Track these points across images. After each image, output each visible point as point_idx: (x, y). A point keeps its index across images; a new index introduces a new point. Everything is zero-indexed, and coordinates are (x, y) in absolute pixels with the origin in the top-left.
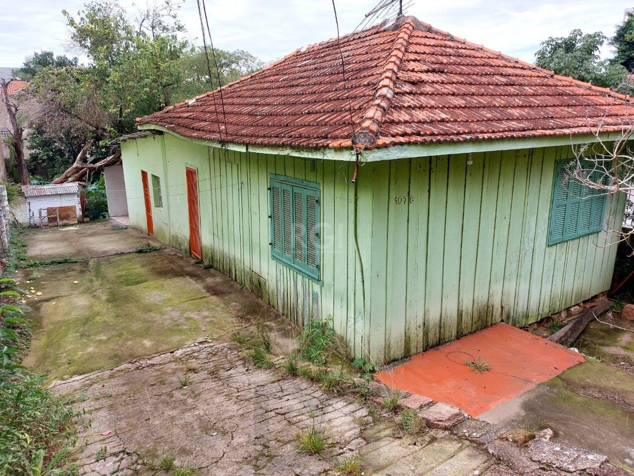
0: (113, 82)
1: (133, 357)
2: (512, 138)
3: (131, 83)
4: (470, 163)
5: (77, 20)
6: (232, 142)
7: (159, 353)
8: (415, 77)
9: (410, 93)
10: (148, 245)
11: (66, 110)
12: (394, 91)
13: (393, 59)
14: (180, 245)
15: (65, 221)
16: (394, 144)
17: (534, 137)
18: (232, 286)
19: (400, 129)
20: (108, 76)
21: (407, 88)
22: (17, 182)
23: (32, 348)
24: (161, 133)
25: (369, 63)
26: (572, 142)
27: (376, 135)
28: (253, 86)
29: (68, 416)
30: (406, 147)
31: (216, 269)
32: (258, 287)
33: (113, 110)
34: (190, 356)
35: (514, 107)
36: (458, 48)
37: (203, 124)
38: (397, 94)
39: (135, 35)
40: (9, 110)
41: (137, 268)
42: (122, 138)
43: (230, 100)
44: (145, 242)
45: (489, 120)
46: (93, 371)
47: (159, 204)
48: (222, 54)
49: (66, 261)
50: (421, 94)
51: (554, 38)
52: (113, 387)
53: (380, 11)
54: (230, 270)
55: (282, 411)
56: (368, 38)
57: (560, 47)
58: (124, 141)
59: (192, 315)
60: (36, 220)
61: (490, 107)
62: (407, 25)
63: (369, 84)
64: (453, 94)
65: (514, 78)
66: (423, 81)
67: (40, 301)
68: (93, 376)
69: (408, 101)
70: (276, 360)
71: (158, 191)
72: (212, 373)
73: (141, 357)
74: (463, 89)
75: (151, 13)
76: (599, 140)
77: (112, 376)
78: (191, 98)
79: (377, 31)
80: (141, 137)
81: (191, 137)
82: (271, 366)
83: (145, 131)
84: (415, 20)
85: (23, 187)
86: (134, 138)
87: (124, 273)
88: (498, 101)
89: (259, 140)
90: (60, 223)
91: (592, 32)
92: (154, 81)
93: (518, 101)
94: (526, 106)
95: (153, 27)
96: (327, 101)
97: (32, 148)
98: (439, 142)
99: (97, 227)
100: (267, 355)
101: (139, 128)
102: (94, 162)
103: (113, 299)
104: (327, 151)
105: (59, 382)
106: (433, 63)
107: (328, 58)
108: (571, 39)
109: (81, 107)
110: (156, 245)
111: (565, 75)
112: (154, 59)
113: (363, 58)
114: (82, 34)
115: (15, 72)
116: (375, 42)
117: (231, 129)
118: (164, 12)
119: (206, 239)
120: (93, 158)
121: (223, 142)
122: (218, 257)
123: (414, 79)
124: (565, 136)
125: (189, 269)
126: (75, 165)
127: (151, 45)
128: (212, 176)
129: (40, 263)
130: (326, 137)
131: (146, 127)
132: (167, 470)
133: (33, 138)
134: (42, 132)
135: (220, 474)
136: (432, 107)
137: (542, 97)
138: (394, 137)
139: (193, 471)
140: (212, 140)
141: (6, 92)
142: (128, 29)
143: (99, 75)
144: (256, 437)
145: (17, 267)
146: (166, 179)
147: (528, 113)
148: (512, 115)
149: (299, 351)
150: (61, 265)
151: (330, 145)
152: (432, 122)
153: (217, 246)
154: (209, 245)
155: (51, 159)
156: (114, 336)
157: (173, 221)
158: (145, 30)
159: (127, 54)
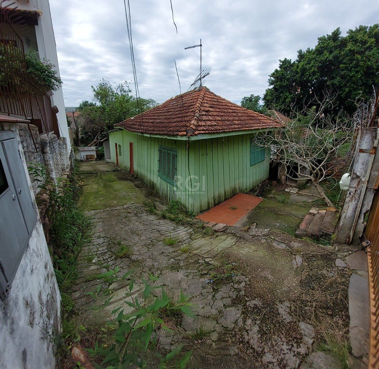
0: (107, 111)
1: (110, 206)
2: (236, 131)
3: (113, 112)
4: (224, 140)
5: (96, 89)
6: (145, 133)
7: (119, 206)
8: (207, 109)
9: (205, 115)
10: (117, 169)
11: (92, 121)
12: (199, 114)
13: (199, 102)
14: (127, 169)
15: (91, 160)
16: (200, 134)
17: (242, 130)
18: (143, 185)
19: (202, 128)
20: (106, 109)
21: (204, 113)
22: (77, 146)
23: (80, 200)
24: (122, 130)
25: (192, 103)
27: (195, 130)
28: (154, 112)
29: (89, 223)
30: (204, 135)
31: (138, 179)
32: (153, 186)
33: (107, 122)
34: (128, 208)
35: (235, 120)
36: (218, 99)
37: (136, 126)
38: (200, 115)
39: (115, 94)
40: (75, 122)
41: (113, 176)
42: (109, 131)
43: (146, 117)
44: (116, 168)
45: (228, 125)
46: (98, 209)
47: (120, 155)
48: (144, 100)
49: (91, 173)
50: (209, 115)
51: (246, 97)
52: (104, 215)
54: (143, 179)
55: (159, 230)
56: (192, 94)
57: (248, 100)
58: (110, 132)
59: (130, 194)
60: (83, 159)
61: (228, 120)
62: (203, 90)
63: (192, 111)
64: (217, 116)
65: (235, 110)
66: (209, 111)
67: (82, 185)
68: (98, 211)
69: (204, 118)
70: (157, 212)
71: (120, 150)
72: (135, 214)
73: (113, 207)
74: (220, 114)
75: (120, 86)
76: (261, 131)
77: (103, 212)
78: (132, 117)
79: (194, 91)
80: (115, 131)
81: (131, 131)
82: (156, 214)
83: (117, 129)
84: (206, 88)
85: (79, 148)
86: (113, 132)
87: (109, 178)
88: (231, 118)
89: (156, 132)
90: (90, 160)
92: (121, 111)
93: (236, 118)
94: (239, 120)
95: (121, 91)
96: (178, 118)
97: (82, 134)
98: (214, 133)
99: (101, 162)
100: (155, 210)
101: (115, 128)
102: (100, 140)
103: (105, 186)
104: (178, 136)
105: (87, 212)
106: (211, 104)
107: (179, 101)
108: (251, 97)
109: (97, 120)
110: (119, 169)
111: (251, 110)
112: (121, 103)
113: (191, 101)
114: (97, 94)
115: (77, 108)
116: (194, 95)
117: (146, 128)
118: (125, 85)
119: (135, 168)
120: (101, 138)
121: (142, 133)
122: (139, 174)
124: (251, 130)
125: (130, 178)
126: (95, 141)
127: (120, 98)
128: (138, 145)
129: (83, 173)
130: (178, 131)
131: (117, 128)
132: (119, 245)
133: (82, 131)
134: (85, 129)
135: (136, 248)
136: (211, 120)
137: (244, 117)
138: (200, 131)
139: (127, 246)
140: (138, 132)
141: (74, 116)
142: (112, 92)
143: (103, 109)
144: (149, 238)
145: (76, 174)
146: (123, 146)
147: (240, 122)
148: (235, 123)
149: (167, 210)
150: (89, 174)
151: (179, 134)
152: (211, 126)
153: (139, 171)
154: (136, 170)
155: (87, 138)
156: (105, 199)
157: (125, 161)
158: (118, 92)
159: (112, 101)
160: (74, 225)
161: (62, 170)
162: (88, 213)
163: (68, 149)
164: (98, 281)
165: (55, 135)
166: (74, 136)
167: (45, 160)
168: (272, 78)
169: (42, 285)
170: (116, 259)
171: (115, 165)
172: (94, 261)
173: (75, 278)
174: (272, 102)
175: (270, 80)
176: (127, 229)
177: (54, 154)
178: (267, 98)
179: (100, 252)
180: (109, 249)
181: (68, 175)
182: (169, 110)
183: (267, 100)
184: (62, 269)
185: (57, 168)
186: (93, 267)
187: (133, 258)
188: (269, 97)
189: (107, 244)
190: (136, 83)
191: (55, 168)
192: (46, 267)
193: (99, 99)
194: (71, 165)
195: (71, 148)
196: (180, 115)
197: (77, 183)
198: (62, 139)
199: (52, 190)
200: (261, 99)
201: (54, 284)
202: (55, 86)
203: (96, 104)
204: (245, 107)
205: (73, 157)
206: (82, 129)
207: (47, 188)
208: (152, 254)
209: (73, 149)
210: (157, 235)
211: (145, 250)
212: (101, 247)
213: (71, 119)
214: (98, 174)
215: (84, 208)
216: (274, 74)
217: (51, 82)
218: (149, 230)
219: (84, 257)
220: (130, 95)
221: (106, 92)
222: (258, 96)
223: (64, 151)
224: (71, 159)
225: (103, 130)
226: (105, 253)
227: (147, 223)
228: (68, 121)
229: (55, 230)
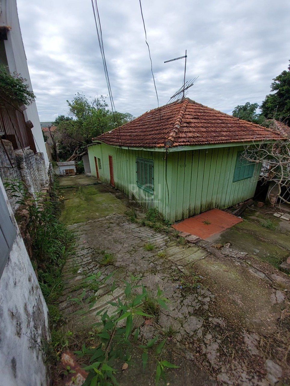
0: (84, 126)
1: (93, 218)
2: (223, 143)
3: (90, 126)
4: (207, 152)
5: (72, 104)
6: (123, 146)
7: (101, 217)
8: (188, 120)
9: (186, 127)
10: (97, 182)
11: (70, 136)
12: (180, 126)
13: (180, 114)
14: (108, 182)
15: (71, 174)
16: (180, 145)
17: (230, 143)
18: (124, 196)
19: (182, 140)
20: (83, 124)
21: (185, 125)
22: (55, 161)
24: (100, 143)
25: (171, 116)
26: (244, 145)
27: (174, 142)
28: (131, 126)
29: (73, 236)
30: (184, 146)
31: (119, 190)
33: (85, 136)
34: (111, 218)
35: (224, 132)
36: (204, 110)
37: (114, 140)
38: (182, 127)
39: (91, 108)
40: (51, 136)
41: (94, 189)
42: (87, 145)
43: (123, 131)
44: (96, 181)
45: (214, 136)
46: (80, 222)
47: (100, 168)
48: (120, 115)
49: (71, 187)
50: (190, 127)
51: (240, 105)
52: (87, 227)
53: (177, 96)
54: (124, 190)
55: (140, 237)
56: (172, 107)
57: (241, 109)
58: (89, 146)
59: (111, 205)
60: (62, 174)
61: (215, 132)
62: (186, 101)
63: (171, 124)
64: (202, 127)
65: (224, 121)
66: (191, 122)
67: (64, 200)
68: (80, 224)
69: (185, 129)
70: (138, 220)
71: (100, 164)
72: (118, 224)
73: (95, 219)
74: (206, 125)
75: (96, 100)
76: (254, 143)
77: (86, 224)
78: (110, 131)
79: (175, 103)
80: (94, 145)
81: (110, 144)
82: (137, 222)
83: (95, 143)
84: (188, 99)
85: (57, 163)
86: (92, 145)
87: (90, 191)
88: (218, 129)
89: (132, 145)
90: (70, 174)
91: (253, 104)
92: (98, 125)
93: (225, 129)
94: (228, 131)
95: (97, 105)
96: (156, 130)
97: (59, 149)
98: (196, 144)
99: (81, 176)
100: (136, 219)
101: (93, 142)
102: (79, 154)
103: (87, 200)
104: (156, 148)
105: (70, 225)
106: (195, 115)
107: (157, 114)
108: (246, 106)
109: (74, 134)
110: (100, 182)
111: (243, 120)
112: (98, 117)
113: (170, 114)
114: (73, 109)
115: (53, 123)
116: (174, 108)
117: (123, 141)
118: (101, 100)
119: (116, 180)
120: (79, 152)
121: (120, 146)
122: (120, 186)
123: (188, 121)
124: (242, 142)
125: (110, 190)
126: (73, 155)
127: (97, 112)
128: (117, 158)
129: (63, 188)
130: (155, 143)
131: (95, 141)
132: (103, 254)
133: (60, 146)
134: (62, 144)
135: (119, 256)
136: (194, 132)
137: (234, 128)
138: (180, 143)
139: (111, 254)
140: (116, 145)
141: (50, 131)
142: (89, 106)
143: (80, 123)
144: (131, 245)
145: (56, 189)
146: (102, 159)
147: (229, 134)
148: (223, 134)
149: (146, 218)
150: (70, 188)
151: (157, 146)
152: (194, 137)
153: (119, 182)
154: (116, 182)
155: (66, 153)
156: (87, 211)
157: (105, 174)
158: (95, 106)
159: (89, 116)
160: (57, 239)
161: (41, 186)
162: (70, 227)
163: (46, 164)
164: (84, 289)
165: (31, 151)
166: (52, 151)
167: (22, 175)
168: (277, 82)
169: (27, 297)
170: (100, 267)
171: (96, 179)
172: (79, 271)
173: (61, 290)
174: (272, 110)
175: (274, 85)
176: (111, 239)
177: (31, 170)
178: (266, 106)
179: (85, 263)
180: (94, 259)
181: (47, 190)
182: (145, 124)
183: (267, 108)
184: (47, 283)
185: (35, 184)
186: (79, 278)
187: (116, 265)
188: (269, 105)
189: (92, 254)
190: (111, 98)
191: (33, 184)
192: (30, 280)
193: (75, 113)
194: (50, 180)
195: (49, 163)
196: (158, 128)
197: (58, 198)
198: (39, 154)
199: (31, 205)
200: (258, 107)
201: (40, 297)
202: (28, 101)
203: (72, 118)
204: (237, 117)
205: (52, 172)
206: (59, 143)
207: (27, 204)
208: (135, 259)
209: (51, 165)
210: (138, 241)
211: (128, 255)
212: (85, 258)
213: (47, 134)
214: (79, 188)
215: (67, 222)
216: (280, 77)
217: (23, 96)
218: (131, 237)
219: (69, 269)
220: (106, 109)
221: (82, 106)
222: (256, 104)
223: (41, 166)
224: (50, 175)
225: (82, 144)
226: (90, 263)
227: (129, 232)
228: (44, 136)
229: (37, 245)
